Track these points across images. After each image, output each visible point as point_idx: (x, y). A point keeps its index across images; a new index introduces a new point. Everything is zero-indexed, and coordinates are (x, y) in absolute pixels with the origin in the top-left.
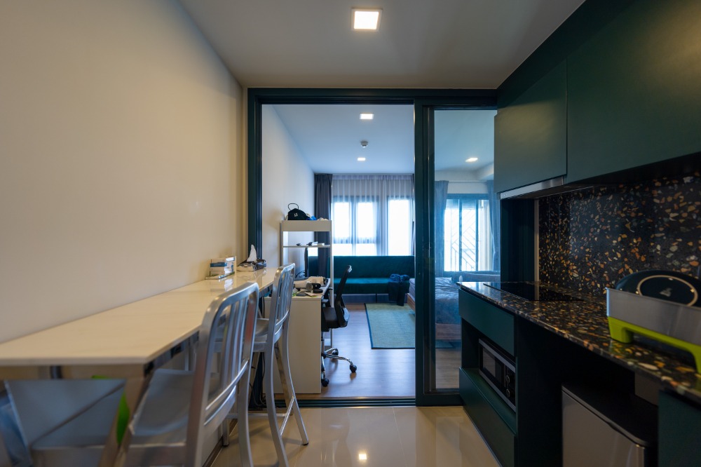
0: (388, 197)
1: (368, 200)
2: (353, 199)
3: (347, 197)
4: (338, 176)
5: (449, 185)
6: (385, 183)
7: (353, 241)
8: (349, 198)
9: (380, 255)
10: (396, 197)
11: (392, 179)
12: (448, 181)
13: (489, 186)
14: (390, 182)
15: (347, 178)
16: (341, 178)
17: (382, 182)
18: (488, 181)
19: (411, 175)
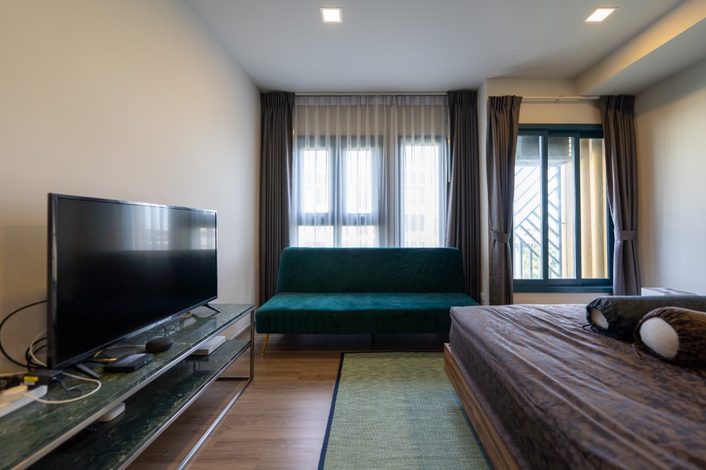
0: (400, 137)
1: (363, 145)
2: (336, 142)
3: (323, 138)
4: (307, 96)
5: (522, 106)
6: (394, 111)
7: (336, 219)
8: (328, 140)
9: (386, 247)
10: (416, 137)
11: (408, 103)
12: (521, 98)
13: (604, 108)
14: (404, 107)
15: (322, 102)
16: (311, 102)
17: (389, 107)
18: (602, 97)
19: (446, 94)
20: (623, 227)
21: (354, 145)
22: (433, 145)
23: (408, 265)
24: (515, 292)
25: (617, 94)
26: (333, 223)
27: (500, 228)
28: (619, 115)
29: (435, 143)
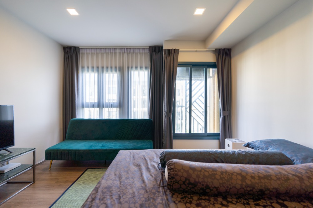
1: (112, 71)
2: (100, 69)
3: (93, 68)
4: (86, 48)
5: (180, 53)
6: (126, 55)
7: (100, 105)
8: (95, 68)
11: (132, 52)
12: (179, 50)
13: (217, 54)
14: (130, 54)
15: (93, 51)
16: (88, 51)
17: (123, 54)
18: (216, 49)
19: (149, 47)
20: (224, 109)
21: (107, 71)
22: (144, 71)
23: (126, 127)
24: (174, 139)
25: (223, 48)
26: (98, 107)
27: (167, 110)
28: (224, 58)
29: (145, 70)
